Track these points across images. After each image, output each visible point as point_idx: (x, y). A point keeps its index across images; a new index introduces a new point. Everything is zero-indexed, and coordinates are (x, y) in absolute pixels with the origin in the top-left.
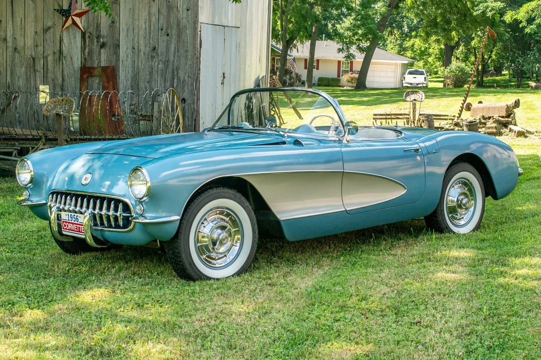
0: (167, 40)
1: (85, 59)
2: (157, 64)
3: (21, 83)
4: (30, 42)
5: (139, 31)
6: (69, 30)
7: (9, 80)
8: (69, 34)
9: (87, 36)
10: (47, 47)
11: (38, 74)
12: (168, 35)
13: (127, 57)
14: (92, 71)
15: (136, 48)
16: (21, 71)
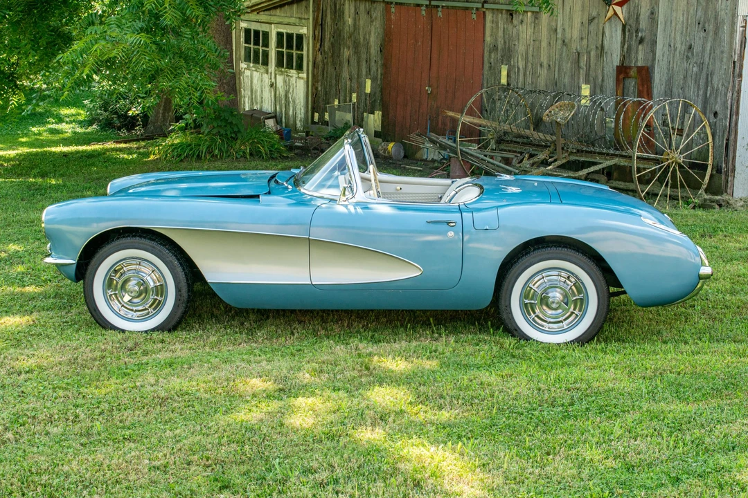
0: (704, 37)
1: (624, 56)
2: (691, 66)
3: (567, 80)
4: (576, 34)
5: (676, 24)
6: (611, 22)
7: (556, 75)
8: (611, 26)
9: (627, 30)
10: (590, 39)
11: (581, 71)
12: (705, 30)
13: (663, 56)
14: (628, 71)
15: (672, 46)
16: (567, 66)
